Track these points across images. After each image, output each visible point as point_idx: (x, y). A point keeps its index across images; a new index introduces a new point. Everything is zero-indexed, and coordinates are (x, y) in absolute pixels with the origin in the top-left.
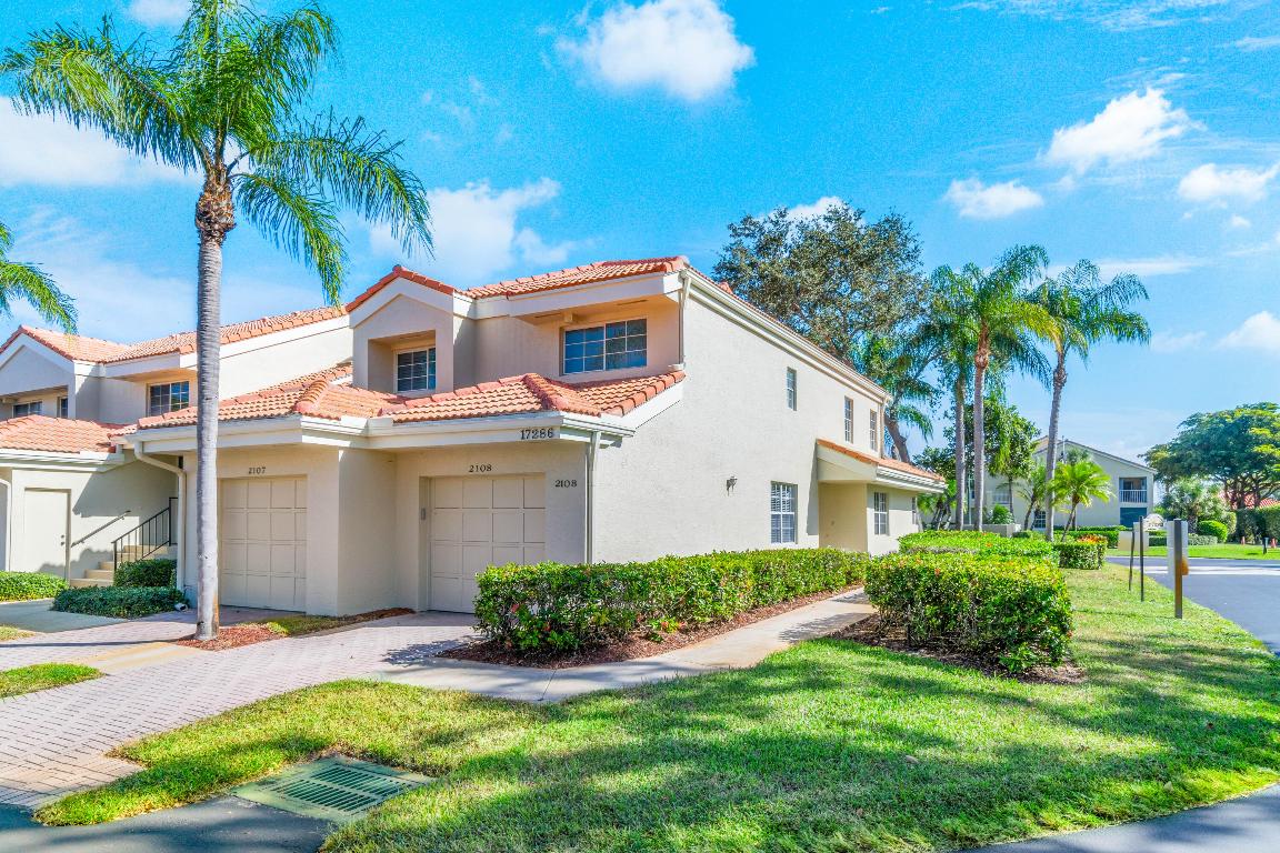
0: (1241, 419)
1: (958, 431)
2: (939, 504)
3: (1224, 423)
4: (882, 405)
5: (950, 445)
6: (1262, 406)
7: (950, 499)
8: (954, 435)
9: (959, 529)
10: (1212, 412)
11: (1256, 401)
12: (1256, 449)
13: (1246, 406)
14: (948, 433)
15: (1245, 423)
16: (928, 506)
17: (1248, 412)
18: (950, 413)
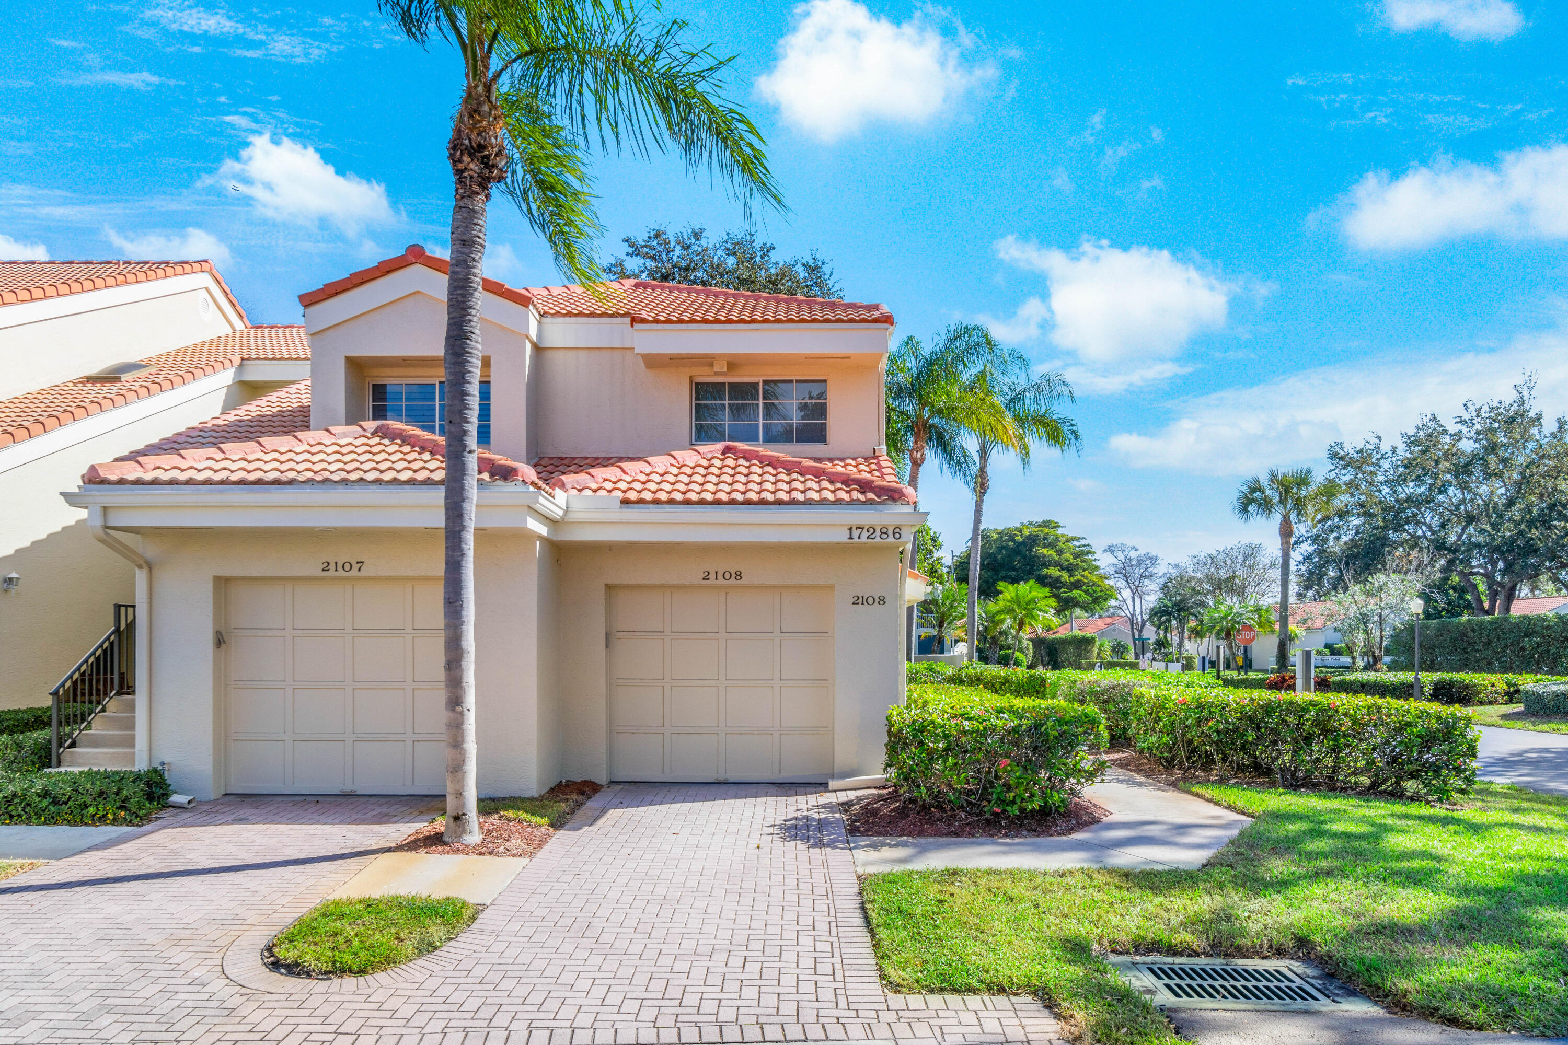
0: (1029, 537)
3: (1014, 541)
6: (1046, 524)
10: (1000, 528)
11: (1039, 519)
12: (1046, 571)
13: (1031, 523)
15: (1033, 540)
17: (1033, 530)
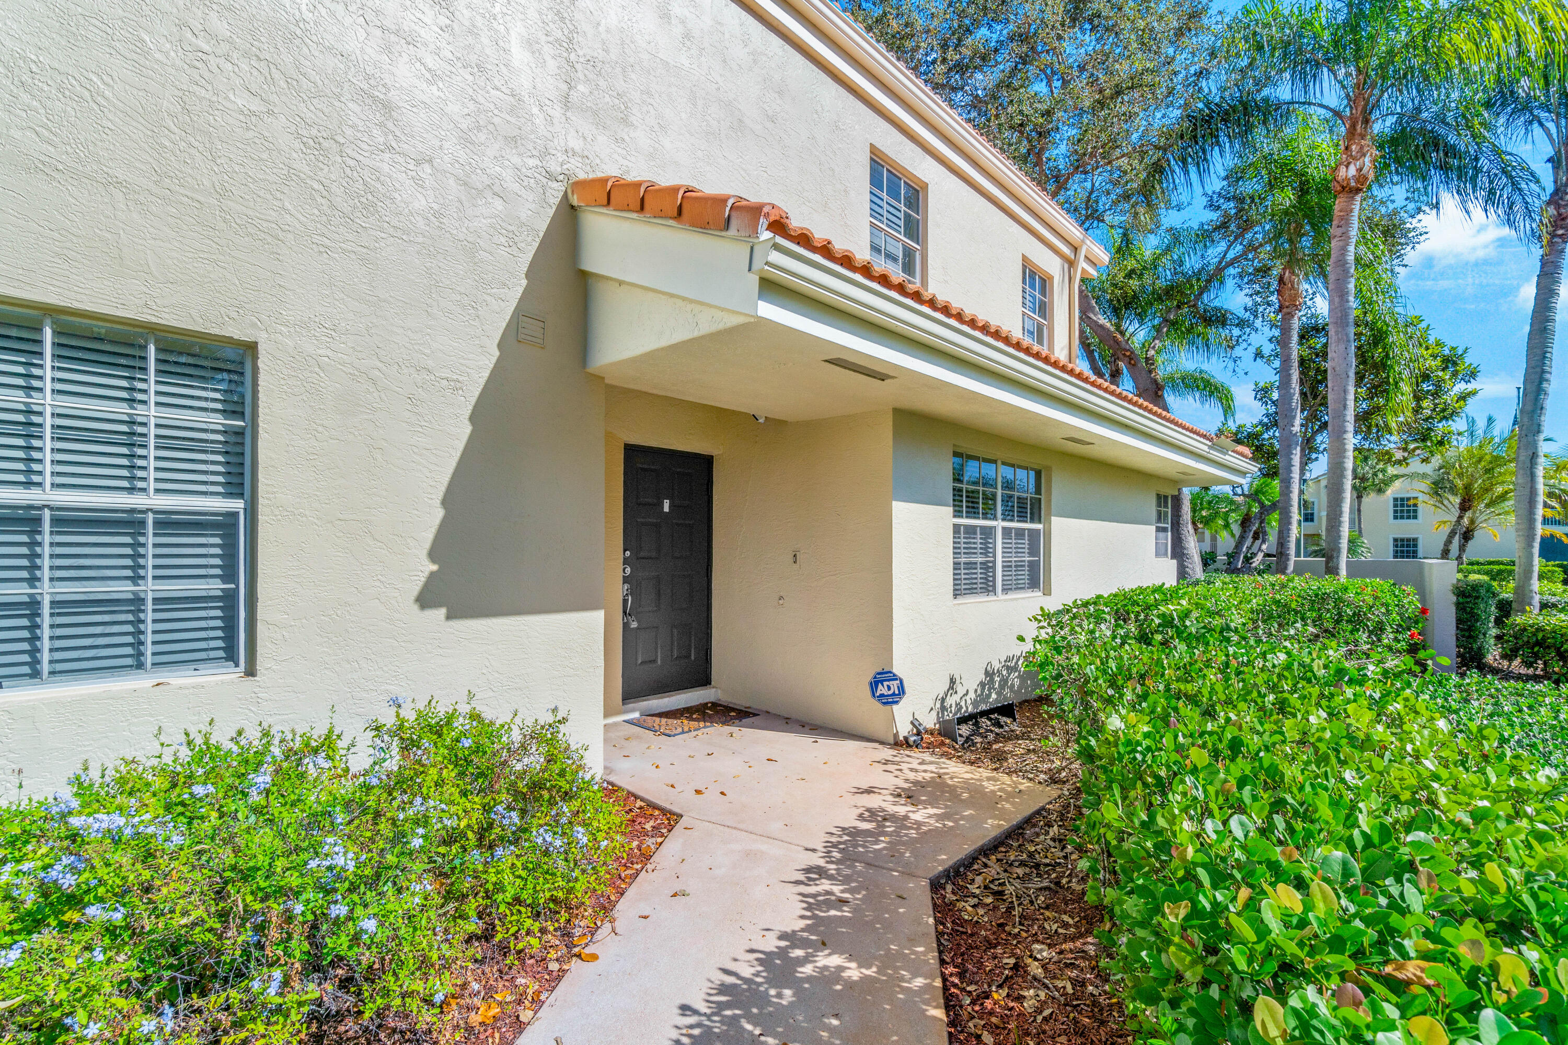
1: (1285, 384)
2: (1245, 522)
4: (1071, 264)
5: (1267, 415)
7: (1265, 510)
8: (1275, 396)
9: (1282, 570)
14: (1262, 393)
16: (1227, 526)
18: (1268, 349)
